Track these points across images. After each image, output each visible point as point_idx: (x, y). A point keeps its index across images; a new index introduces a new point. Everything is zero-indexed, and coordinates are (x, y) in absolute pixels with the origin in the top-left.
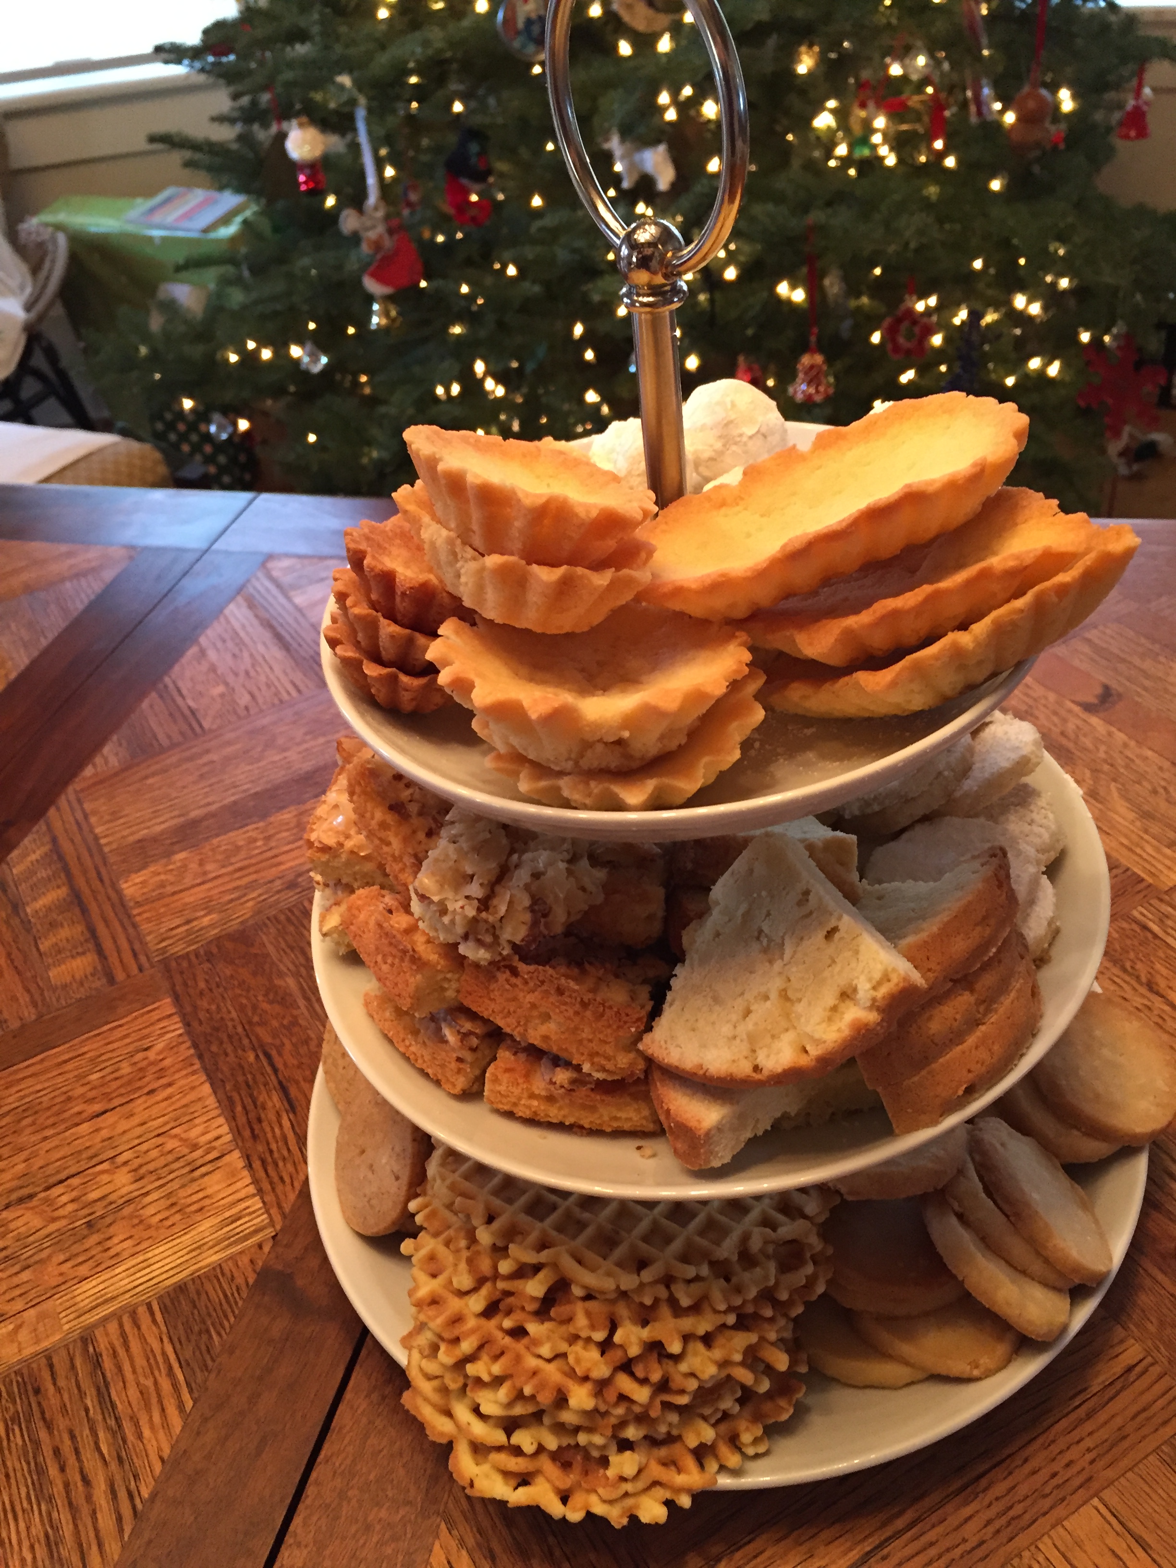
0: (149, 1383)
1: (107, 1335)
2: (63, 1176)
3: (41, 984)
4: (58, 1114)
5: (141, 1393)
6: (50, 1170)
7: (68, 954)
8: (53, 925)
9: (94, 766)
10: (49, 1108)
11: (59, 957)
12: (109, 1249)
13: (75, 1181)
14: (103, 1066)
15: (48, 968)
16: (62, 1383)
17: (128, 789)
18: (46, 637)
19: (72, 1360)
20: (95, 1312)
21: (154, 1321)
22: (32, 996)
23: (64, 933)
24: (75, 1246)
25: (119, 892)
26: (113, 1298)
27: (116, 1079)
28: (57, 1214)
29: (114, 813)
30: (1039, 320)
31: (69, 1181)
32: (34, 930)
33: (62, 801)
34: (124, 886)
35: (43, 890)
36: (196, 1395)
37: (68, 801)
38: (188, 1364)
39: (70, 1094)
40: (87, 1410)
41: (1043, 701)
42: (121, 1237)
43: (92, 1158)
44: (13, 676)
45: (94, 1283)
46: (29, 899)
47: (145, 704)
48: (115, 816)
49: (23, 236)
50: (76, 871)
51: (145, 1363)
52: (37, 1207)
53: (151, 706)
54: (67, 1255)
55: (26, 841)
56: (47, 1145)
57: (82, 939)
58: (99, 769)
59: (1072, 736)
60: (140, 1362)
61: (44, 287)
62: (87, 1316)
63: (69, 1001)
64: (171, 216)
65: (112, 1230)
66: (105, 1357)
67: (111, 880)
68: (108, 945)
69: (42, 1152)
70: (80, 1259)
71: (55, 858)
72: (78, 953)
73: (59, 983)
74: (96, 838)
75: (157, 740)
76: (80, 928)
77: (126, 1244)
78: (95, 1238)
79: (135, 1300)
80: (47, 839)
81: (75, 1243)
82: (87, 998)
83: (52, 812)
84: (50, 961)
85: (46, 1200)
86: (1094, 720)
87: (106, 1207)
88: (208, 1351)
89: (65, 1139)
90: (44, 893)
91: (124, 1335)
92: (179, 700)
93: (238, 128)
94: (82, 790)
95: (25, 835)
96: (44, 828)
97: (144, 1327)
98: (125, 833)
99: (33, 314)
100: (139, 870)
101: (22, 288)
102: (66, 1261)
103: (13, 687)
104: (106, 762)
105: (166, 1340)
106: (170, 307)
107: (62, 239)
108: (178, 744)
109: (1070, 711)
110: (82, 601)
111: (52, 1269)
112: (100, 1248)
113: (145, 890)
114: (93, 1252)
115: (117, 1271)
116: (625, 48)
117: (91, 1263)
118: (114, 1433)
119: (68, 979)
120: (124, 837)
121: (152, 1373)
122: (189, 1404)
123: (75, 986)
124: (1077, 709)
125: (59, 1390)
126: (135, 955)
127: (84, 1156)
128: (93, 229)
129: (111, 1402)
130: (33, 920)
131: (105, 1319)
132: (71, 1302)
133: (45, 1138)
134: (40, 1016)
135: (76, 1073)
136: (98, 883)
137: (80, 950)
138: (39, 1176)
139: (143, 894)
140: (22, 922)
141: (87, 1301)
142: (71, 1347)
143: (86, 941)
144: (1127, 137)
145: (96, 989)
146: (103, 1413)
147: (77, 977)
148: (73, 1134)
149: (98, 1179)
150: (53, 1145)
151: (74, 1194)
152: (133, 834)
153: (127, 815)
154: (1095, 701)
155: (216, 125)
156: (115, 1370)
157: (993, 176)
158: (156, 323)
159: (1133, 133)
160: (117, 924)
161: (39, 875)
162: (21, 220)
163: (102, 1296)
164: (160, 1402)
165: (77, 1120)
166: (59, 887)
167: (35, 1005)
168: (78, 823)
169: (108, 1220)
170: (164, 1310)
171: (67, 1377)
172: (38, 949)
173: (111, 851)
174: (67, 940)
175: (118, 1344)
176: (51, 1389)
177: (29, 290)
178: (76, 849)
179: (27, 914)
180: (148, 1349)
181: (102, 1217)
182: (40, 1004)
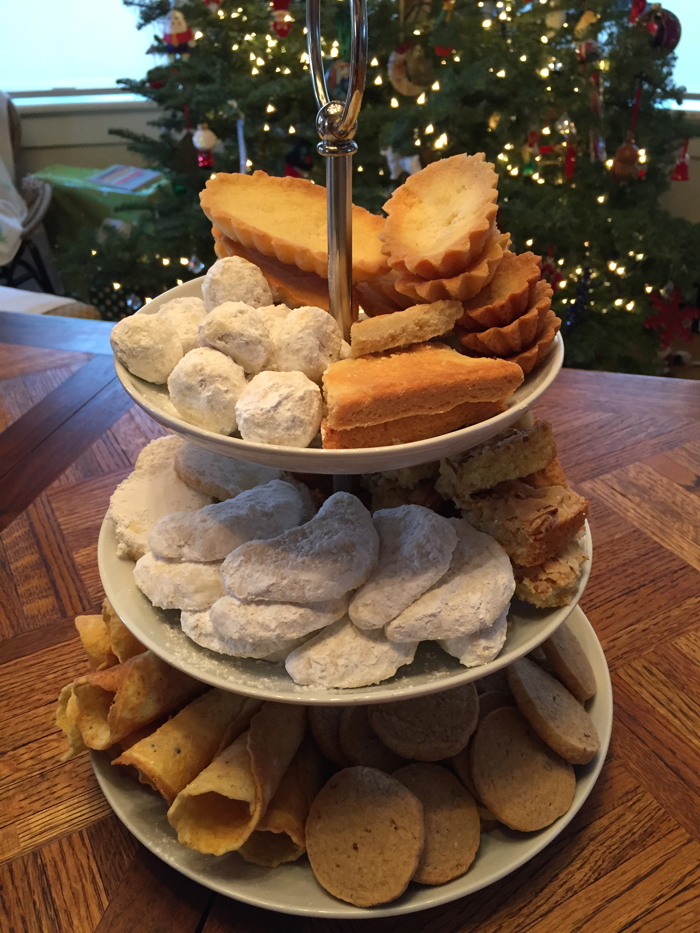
0: (78, 887)
1: (50, 851)
2: (25, 741)
3: (17, 614)
4: (24, 700)
5: (73, 893)
6: (17, 737)
7: (36, 596)
8: (27, 577)
9: (60, 482)
10: (19, 695)
11: (30, 598)
12: (55, 792)
13: (34, 745)
14: (56, 670)
15: (22, 604)
16: (18, 883)
17: (81, 496)
18: (33, 402)
19: (26, 868)
20: (43, 835)
21: (84, 844)
22: (11, 622)
23: (35, 582)
24: (31, 789)
25: (72, 559)
26: (56, 827)
27: (65, 679)
28: (20, 766)
29: (70, 510)
30: (623, 277)
31: (30, 745)
32: (15, 580)
33: (38, 500)
34: (75, 556)
35: (23, 555)
36: (111, 897)
37: (42, 502)
38: (106, 875)
39: (33, 687)
40: (34, 903)
41: (660, 483)
42: (63, 785)
43: (46, 730)
44: (10, 423)
45: (44, 815)
46: (13, 560)
47: (94, 446)
48: (71, 512)
49: (25, 185)
50: (44, 545)
51: (76, 873)
52: (6, 761)
53: (98, 447)
54: (26, 795)
55: (13, 524)
56: (16, 720)
57: (46, 587)
58: (63, 483)
59: (680, 505)
60: (73, 872)
61: (35, 214)
62: (38, 838)
63: (36, 627)
64: (115, 180)
65: (57, 780)
66: (48, 867)
67: (67, 552)
68: (63, 592)
69: (12, 724)
70: (34, 798)
71: (31, 535)
72: (43, 596)
73: (29, 615)
74: (59, 525)
75: (101, 468)
76: (45, 580)
77: (66, 790)
78: (46, 785)
79: (72, 829)
80: (26, 523)
81: (31, 787)
82: (48, 625)
83: (31, 507)
84: (25, 600)
85: (13, 757)
86: (692, 496)
87: (54, 764)
88: (120, 867)
89: (28, 717)
90: (23, 557)
91: (62, 852)
92: (116, 445)
93: (163, 130)
94: (51, 495)
95: (12, 520)
96: (25, 517)
97: (77, 848)
98: (78, 523)
99: (27, 229)
100: (85, 547)
101: (22, 213)
102: (25, 799)
103: (9, 431)
104: (68, 479)
105: (91, 857)
106: (111, 230)
107: (48, 189)
108: (115, 471)
109: (677, 490)
110: (57, 383)
111: (15, 804)
112: (48, 792)
113: (89, 560)
114: (43, 794)
115: (60, 808)
116: (394, 103)
117: (42, 802)
118: (53, 921)
119: (36, 613)
120: (76, 526)
121: (81, 880)
122: (106, 904)
123: (39, 618)
124: (681, 488)
125: (16, 888)
126: (81, 600)
127: (41, 728)
128: (67, 184)
129: (52, 898)
130: (14, 574)
131: (51, 840)
132: (27, 827)
133: (15, 716)
134: (16, 635)
135: (38, 673)
136: (59, 553)
137: (44, 594)
138: (9, 740)
139: (88, 562)
140: (7, 574)
141: (38, 827)
142: (26, 858)
143: (49, 589)
144: (676, 179)
145: (54, 620)
146: (46, 907)
147: (42, 612)
148: (34, 714)
149: (49, 745)
150: (20, 720)
151: (32, 754)
152: (82, 524)
153: (78, 513)
154: (693, 485)
155: (150, 127)
156: (55, 877)
157: (601, 195)
158: (101, 237)
159: (680, 177)
160: (69, 579)
161: (20, 545)
162: (25, 176)
163: (50, 824)
164: (86, 900)
165: (37, 705)
166: (32, 554)
167: (13, 628)
168: (47, 514)
169: (55, 773)
170: (91, 837)
171: (22, 880)
172: (17, 592)
173: (68, 534)
174: (37, 588)
175: (58, 859)
176: (11, 887)
177: (25, 215)
178: (45, 531)
179: (10, 570)
180: (79, 864)
181: (51, 771)
182: (16, 627)
